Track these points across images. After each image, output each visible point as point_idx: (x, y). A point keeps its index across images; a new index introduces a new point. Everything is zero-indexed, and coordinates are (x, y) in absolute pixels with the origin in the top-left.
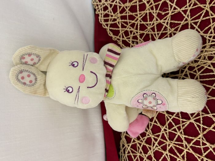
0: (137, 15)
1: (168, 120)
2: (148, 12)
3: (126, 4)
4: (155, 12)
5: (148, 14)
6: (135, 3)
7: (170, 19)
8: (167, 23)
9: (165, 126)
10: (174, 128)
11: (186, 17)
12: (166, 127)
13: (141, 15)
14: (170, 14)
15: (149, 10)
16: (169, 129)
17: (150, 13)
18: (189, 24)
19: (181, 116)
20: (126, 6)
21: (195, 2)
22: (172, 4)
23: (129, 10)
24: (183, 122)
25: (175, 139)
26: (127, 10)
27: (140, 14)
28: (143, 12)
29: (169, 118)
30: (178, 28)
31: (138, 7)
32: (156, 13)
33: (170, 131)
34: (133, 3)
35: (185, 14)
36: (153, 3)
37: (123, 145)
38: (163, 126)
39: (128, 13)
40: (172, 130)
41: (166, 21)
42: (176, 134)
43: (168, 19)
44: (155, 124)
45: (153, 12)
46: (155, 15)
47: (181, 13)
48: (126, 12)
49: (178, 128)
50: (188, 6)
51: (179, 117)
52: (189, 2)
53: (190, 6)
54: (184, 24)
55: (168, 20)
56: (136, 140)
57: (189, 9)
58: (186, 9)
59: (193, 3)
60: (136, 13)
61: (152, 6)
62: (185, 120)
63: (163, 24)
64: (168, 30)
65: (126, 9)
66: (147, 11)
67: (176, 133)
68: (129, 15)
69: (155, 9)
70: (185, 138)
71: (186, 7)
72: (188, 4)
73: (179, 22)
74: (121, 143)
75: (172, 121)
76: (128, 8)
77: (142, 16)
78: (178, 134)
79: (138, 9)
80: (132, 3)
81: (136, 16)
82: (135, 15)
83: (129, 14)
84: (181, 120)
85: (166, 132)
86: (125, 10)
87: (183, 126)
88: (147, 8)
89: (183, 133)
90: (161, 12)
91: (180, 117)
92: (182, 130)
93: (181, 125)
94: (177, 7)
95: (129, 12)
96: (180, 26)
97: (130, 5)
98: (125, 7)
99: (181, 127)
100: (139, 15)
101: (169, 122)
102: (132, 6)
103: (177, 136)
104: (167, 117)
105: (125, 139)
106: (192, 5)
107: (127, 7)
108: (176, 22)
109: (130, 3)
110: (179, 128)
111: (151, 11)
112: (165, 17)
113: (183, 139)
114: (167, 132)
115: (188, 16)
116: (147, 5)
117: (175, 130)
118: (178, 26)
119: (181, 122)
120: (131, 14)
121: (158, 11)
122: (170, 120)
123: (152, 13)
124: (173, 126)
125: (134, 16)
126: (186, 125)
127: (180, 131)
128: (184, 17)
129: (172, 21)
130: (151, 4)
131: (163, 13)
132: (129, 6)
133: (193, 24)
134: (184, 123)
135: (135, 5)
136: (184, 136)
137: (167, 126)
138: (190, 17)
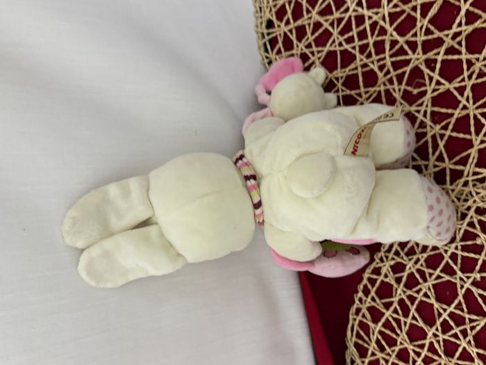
0: (360, 95)
1: (440, 315)
2: (382, 88)
3: (335, 72)
4: (397, 90)
5: (383, 94)
6: (353, 69)
7: (430, 105)
8: (425, 112)
9: (434, 328)
10: (453, 332)
11: (464, 102)
12: (437, 330)
13: (368, 95)
14: (429, 95)
15: (385, 84)
16: (444, 332)
17: (387, 91)
18: (472, 117)
19: (467, 308)
20: (336, 76)
21: (481, 70)
22: (432, 74)
23: (343, 84)
24: (471, 321)
25: (457, 354)
26: (339, 85)
27: (366, 93)
28: (371, 90)
29: (442, 311)
30: (449, 123)
31: (361, 79)
32: (399, 90)
33: (446, 337)
34: (350, 71)
35: (462, 95)
36: (391, 70)
37: (352, 359)
38: (431, 327)
39: (340, 90)
40: (450, 336)
41: (423, 109)
42: (459, 345)
43: (425, 104)
44: (414, 322)
45: (394, 90)
46: (397, 95)
47: (452, 93)
48: (336, 89)
49: (461, 331)
50: (466, 79)
51: (462, 310)
52: (468, 69)
53: (470, 77)
54: (460, 116)
55: (427, 106)
56: (377, 353)
57: (469, 84)
58: (463, 84)
59: (477, 72)
60: (358, 91)
61: (389, 76)
62: (474, 317)
63: (417, 114)
64: (428, 128)
65: (336, 82)
66: (380, 86)
67: (458, 342)
68: (343, 96)
69: (396, 83)
70: (478, 354)
71: (463, 80)
72: (466, 74)
73: (450, 111)
74: (347, 356)
75: (448, 318)
76: (341, 81)
77: (370, 96)
78: (464, 344)
79: (361, 84)
80: (347, 69)
81: (358, 98)
82: (357, 94)
83: (344, 93)
84: (467, 316)
85: (437, 338)
86: (336, 85)
87: (472, 328)
88: (379, 82)
89: (473, 342)
90: (409, 89)
91: (465, 310)
92: (470, 338)
93: (468, 327)
94: (443, 81)
95: (344, 89)
96: (453, 120)
97: (344, 75)
98: (334, 80)
99: (469, 331)
100: (364, 96)
101: (441, 319)
102: (348, 77)
103: (460, 350)
104: (437, 309)
105: (355, 350)
106: (474, 76)
107: (337, 79)
108: (444, 110)
109: (343, 70)
110: (465, 333)
111: (389, 87)
112: (420, 101)
113: (474, 355)
114: (441, 339)
115: (468, 100)
116: (380, 75)
117: (455, 336)
118: (448, 120)
119: (467, 321)
120: (348, 92)
121: (403, 87)
122: (445, 316)
123: (392, 91)
124: (452, 328)
125: (355, 96)
126: (478, 328)
127: (467, 339)
128: (460, 102)
129: (436, 109)
130: (388, 72)
131: (415, 91)
132: (342, 77)
133: (479, 117)
134: (474, 324)
135: (353, 75)
136: (475, 350)
137: (440, 328)
138: (471, 101)
